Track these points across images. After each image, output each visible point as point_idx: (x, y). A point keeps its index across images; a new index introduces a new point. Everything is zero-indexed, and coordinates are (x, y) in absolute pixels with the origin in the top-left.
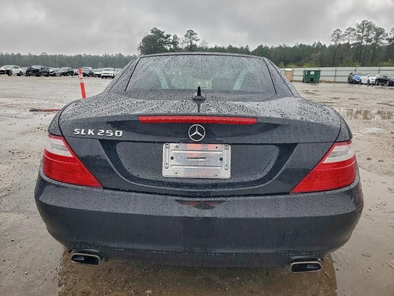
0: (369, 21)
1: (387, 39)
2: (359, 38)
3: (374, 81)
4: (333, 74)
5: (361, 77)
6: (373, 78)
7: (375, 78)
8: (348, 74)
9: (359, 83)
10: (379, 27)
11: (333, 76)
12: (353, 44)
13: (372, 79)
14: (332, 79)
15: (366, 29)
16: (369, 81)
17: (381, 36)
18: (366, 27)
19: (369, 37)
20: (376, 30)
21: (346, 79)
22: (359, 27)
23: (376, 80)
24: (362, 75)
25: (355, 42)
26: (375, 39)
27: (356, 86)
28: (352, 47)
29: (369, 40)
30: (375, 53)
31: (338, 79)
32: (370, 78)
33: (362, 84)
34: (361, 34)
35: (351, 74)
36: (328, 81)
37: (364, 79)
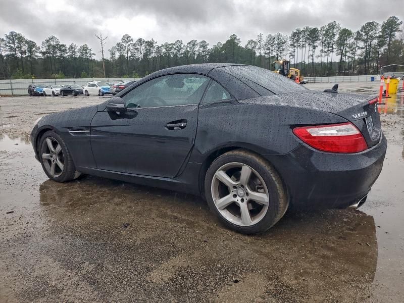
0: (17, 33)
1: (41, 52)
2: (11, 49)
3: (59, 92)
4: (9, 86)
5: (44, 89)
6: (57, 89)
7: (59, 89)
8: (27, 86)
9: (43, 94)
10: (30, 40)
11: (9, 89)
12: (7, 56)
13: (57, 91)
14: (9, 92)
15: (17, 41)
16: (53, 92)
17: (34, 49)
18: (16, 39)
19: (22, 49)
20: (27, 42)
21: (26, 92)
22: (7, 37)
23: (61, 91)
24: (44, 87)
25: (8, 53)
26: (28, 51)
27: (41, 98)
28: (5, 58)
29: (23, 53)
30: (33, 66)
31: (16, 92)
32: (54, 89)
33: (46, 96)
34: (13, 45)
35: (30, 86)
36: (4, 94)
37: (48, 91)
